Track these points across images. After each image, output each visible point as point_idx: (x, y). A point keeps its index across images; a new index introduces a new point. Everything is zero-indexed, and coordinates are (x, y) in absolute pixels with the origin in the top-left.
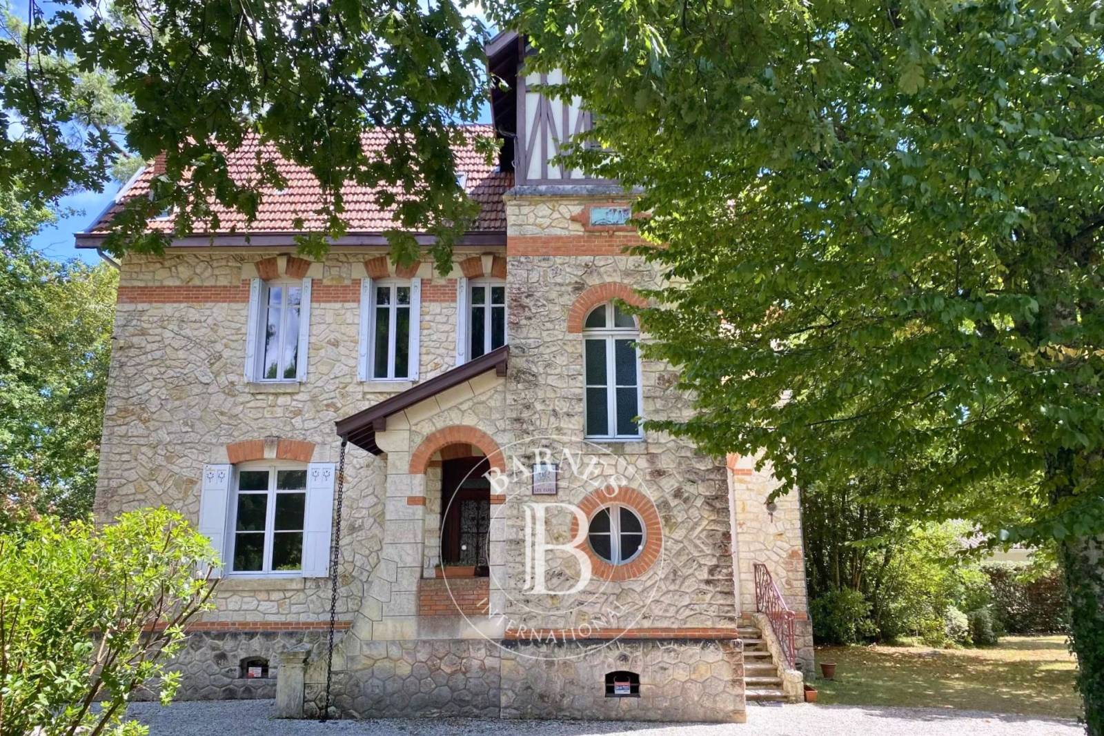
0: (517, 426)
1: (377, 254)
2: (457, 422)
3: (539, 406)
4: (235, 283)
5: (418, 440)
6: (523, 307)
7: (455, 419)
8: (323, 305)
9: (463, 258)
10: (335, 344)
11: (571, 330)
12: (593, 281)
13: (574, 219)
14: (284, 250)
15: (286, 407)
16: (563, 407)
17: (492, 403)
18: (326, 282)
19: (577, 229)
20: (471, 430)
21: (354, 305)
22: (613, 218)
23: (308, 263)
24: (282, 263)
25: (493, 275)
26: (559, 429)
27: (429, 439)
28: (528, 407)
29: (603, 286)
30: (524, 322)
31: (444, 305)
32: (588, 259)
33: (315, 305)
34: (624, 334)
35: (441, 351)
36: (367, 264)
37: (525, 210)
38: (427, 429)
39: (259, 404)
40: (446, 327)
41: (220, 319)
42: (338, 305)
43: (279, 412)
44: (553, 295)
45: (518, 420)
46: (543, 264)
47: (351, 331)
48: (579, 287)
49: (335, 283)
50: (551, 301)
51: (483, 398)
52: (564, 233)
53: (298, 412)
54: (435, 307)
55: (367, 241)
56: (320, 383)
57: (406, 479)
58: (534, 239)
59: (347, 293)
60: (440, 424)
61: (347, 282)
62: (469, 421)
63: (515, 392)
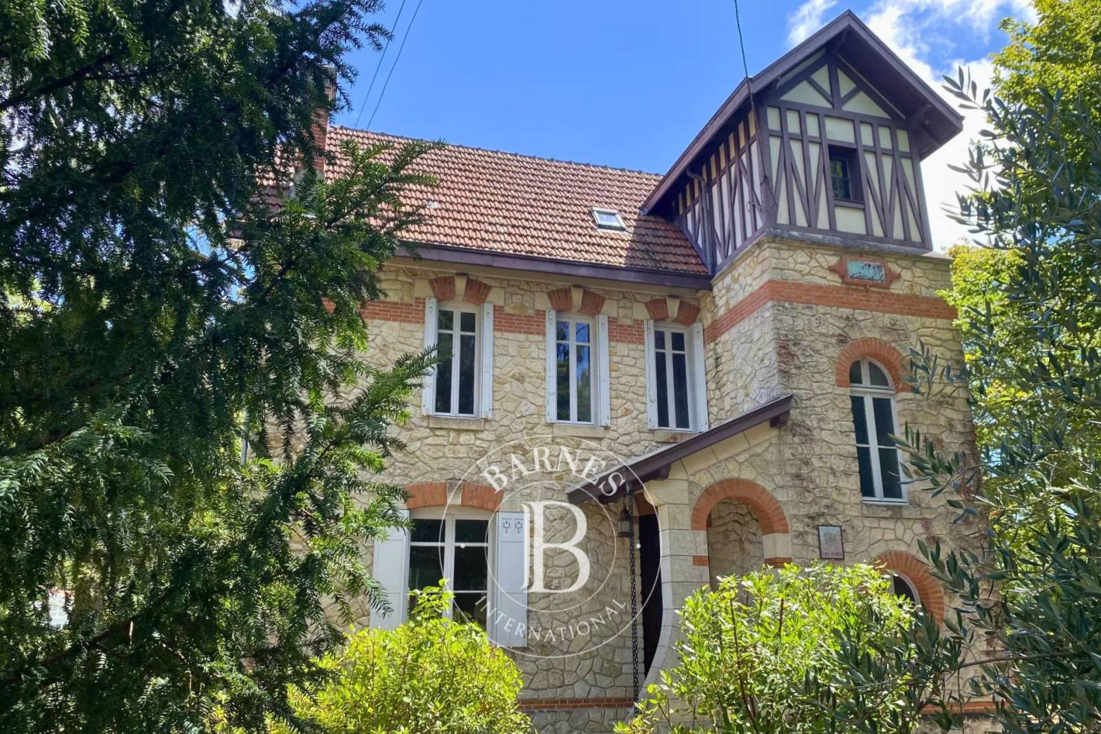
0: (798, 482)
1: (560, 284)
2: (735, 475)
3: (816, 463)
4: (407, 300)
5: (698, 493)
6: (793, 356)
7: (732, 471)
8: (506, 335)
9: (648, 299)
10: (520, 379)
11: (840, 384)
12: (855, 335)
13: (832, 270)
14: (463, 269)
15: (469, 446)
16: (840, 465)
17: (768, 456)
18: (508, 310)
19: (834, 280)
20: (750, 484)
21: (540, 338)
22: (869, 273)
23: (488, 288)
24: (460, 284)
25: (676, 321)
26: (838, 489)
27: (708, 492)
28: (807, 463)
29: (865, 341)
30: (794, 371)
31: (632, 346)
32: (846, 311)
33: (498, 334)
34: (880, 392)
35: (630, 396)
36: (550, 294)
37: (785, 254)
38: (705, 480)
39: (438, 441)
40: (635, 371)
41: (390, 339)
42: (522, 337)
43: (462, 451)
44: (819, 346)
45: (798, 476)
46: (807, 312)
47: (537, 366)
48: (842, 339)
49: (517, 312)
50: (818, 352)
51: (759, 450)
52: (824, 282)
53: (483, 453)
54: (622, 348)
55: (566, 270)
56: (505, 422)
57: (689, 535)
58: (797, 286)
59: (532, 324)
60: (718, 477)
61: (531, 312)
62: (747, 474)
63: (791, 445)
